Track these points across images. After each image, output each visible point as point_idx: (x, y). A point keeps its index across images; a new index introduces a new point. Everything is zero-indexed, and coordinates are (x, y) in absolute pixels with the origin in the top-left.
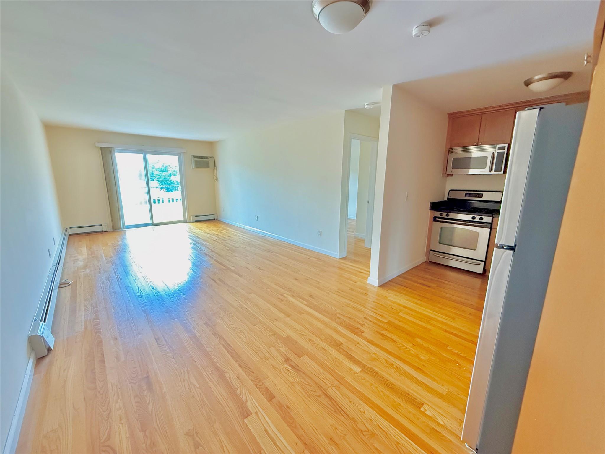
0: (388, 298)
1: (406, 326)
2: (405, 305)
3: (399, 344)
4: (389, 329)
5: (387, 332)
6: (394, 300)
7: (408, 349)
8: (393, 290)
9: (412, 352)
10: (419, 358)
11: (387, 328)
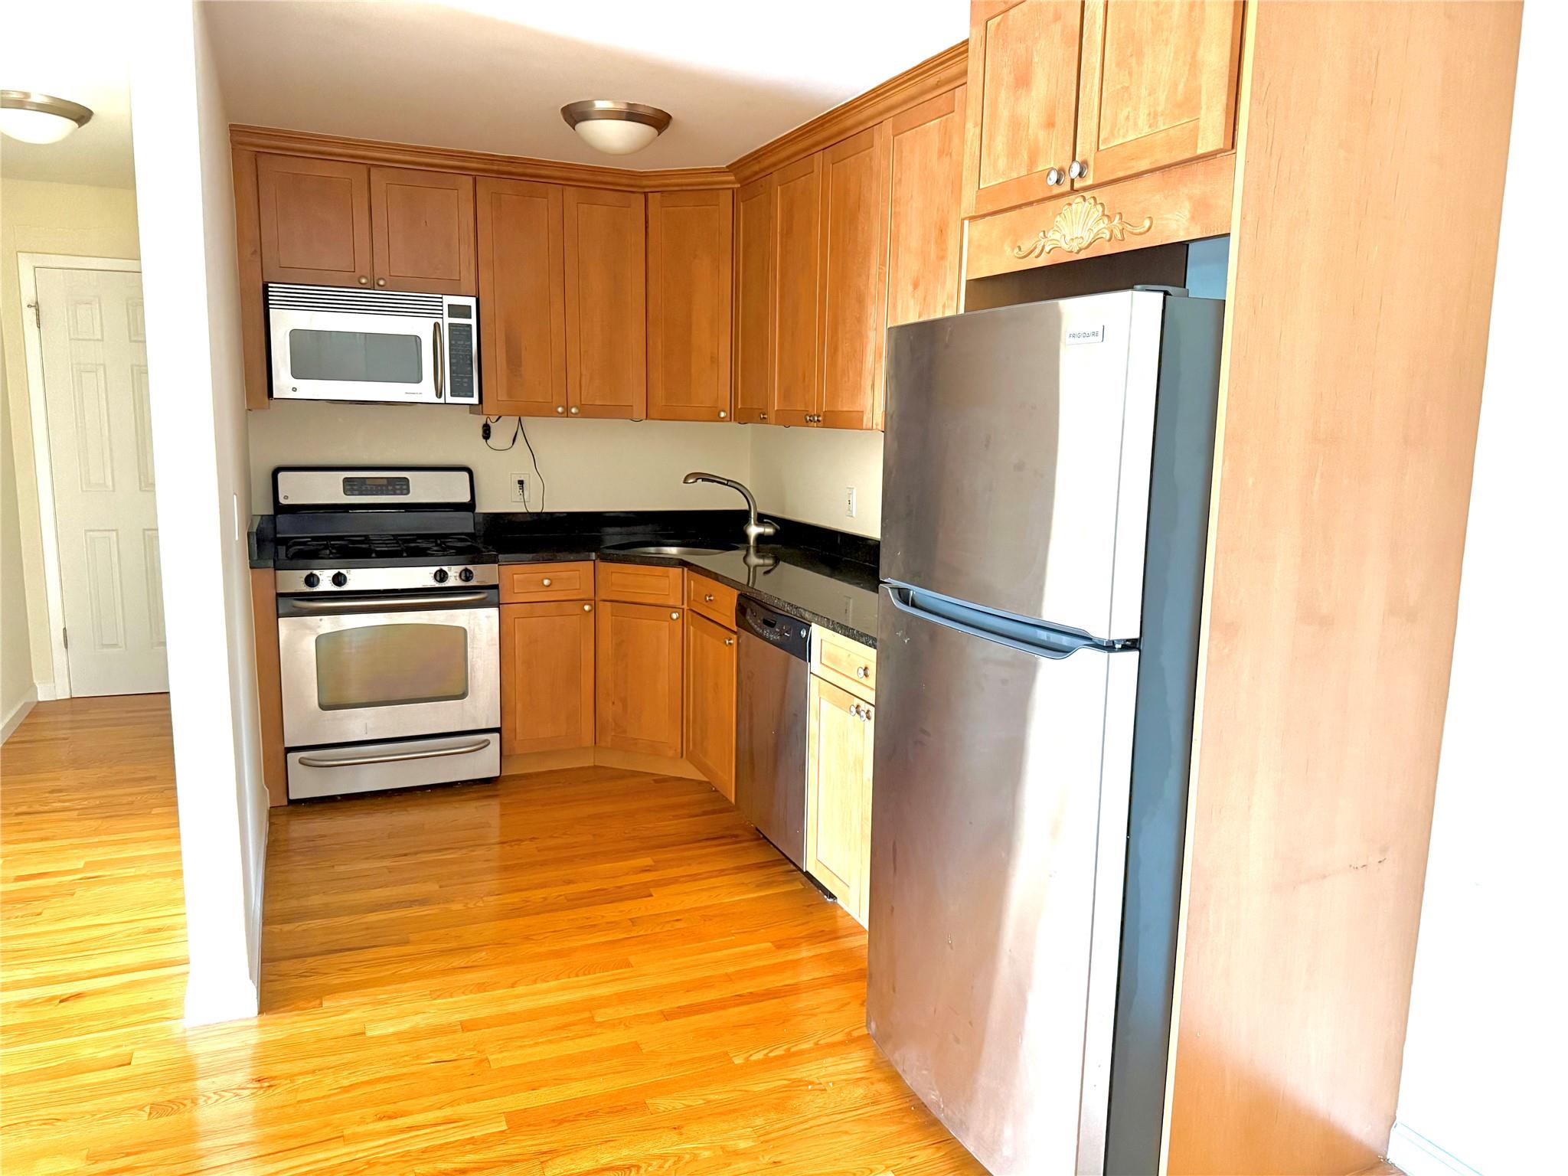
0: (369, 1034)
1: (575, 1090)
2: (465, 1016)
3: (650, 1165)
4: (554, 1146)
5: (559, 1161)
6: (405, 1025)
7: (687, 1156)
8: (333, 991)
9: (707, 1154)
10: (737, 1154)
11: (545, 1148)
